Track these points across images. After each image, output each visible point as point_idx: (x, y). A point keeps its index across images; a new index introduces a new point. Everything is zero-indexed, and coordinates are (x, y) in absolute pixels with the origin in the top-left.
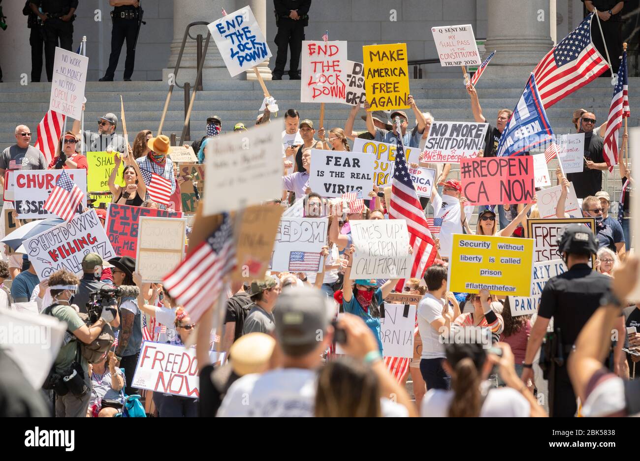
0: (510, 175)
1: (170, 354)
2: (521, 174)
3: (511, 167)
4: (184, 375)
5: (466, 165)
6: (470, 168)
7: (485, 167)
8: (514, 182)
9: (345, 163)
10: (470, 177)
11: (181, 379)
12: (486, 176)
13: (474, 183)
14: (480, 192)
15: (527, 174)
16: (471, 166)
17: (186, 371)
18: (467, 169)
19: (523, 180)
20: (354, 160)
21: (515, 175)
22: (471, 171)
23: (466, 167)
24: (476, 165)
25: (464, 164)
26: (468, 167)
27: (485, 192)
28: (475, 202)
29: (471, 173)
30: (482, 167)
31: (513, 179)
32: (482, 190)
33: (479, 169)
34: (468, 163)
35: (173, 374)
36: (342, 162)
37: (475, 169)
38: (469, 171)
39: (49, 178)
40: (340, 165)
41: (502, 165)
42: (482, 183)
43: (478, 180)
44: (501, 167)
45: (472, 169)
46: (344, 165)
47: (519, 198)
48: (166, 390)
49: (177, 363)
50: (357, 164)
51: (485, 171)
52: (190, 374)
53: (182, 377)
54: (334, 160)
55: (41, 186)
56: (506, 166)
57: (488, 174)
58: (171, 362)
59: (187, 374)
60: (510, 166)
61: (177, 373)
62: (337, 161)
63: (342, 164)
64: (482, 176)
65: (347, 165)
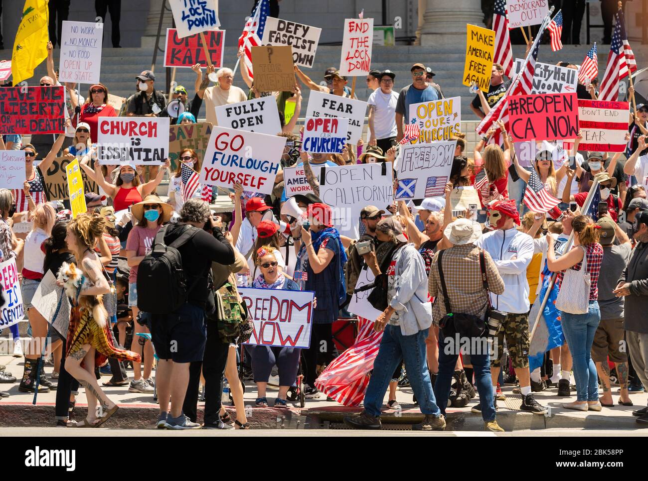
0: (556, 111)
1: (257, 299)
2: (565, 111)
3: (557, 104)
4: (275, 321)
5: (513, 102)
6: (517, 105)
7: (531, 103)
8: (560, 118)
9: (339, 108)
10: (517, 114)
11: (272, 326)
12: (533, 112)
13: (521, 119)
14: (527, 129)
15: (571, 110)
16: (518, 103)
17: (276, 318)
18: (514, 106)
19: (568, 116)
20: (348, 105)
21: (560, 111)
22: (518, 108)
23: (513, 104)
24: (523, 102)
25: (511, 101)
26: (516, 104)
27: (532, 128)
28: (523, 138)
29: (519, 110)
30: (528, 104)
31: (558, 115)
32: (529, 126)
33: (525, 106)
34: (515, 100)
35: (264, 322)
36: (337, 106)
37: (522, 106)
38: (517, 108)
39: (133, 125)
40: (334, 109)
41: (547, 102)
42: (529, 120)
43: (525, 116)
44: (547, 104)
45: (518, 105)
46: (338, 110)
47: (564, 134)
48: (258, 341)
49: (266, 309)
50: (350, 109)
51: (531, 108)
52: (282, 320)
53: (273, 324)
54: (329, 103)
55: (124, 133)
56: (551, 103)
57: (535, 112)
58: (260, 309)
59: (278, 321)
60: (555, 103)
61: (267, 321)
62: (332, 105)
63: (336, 109)
64: (529, 112)
65: (340, 109)
